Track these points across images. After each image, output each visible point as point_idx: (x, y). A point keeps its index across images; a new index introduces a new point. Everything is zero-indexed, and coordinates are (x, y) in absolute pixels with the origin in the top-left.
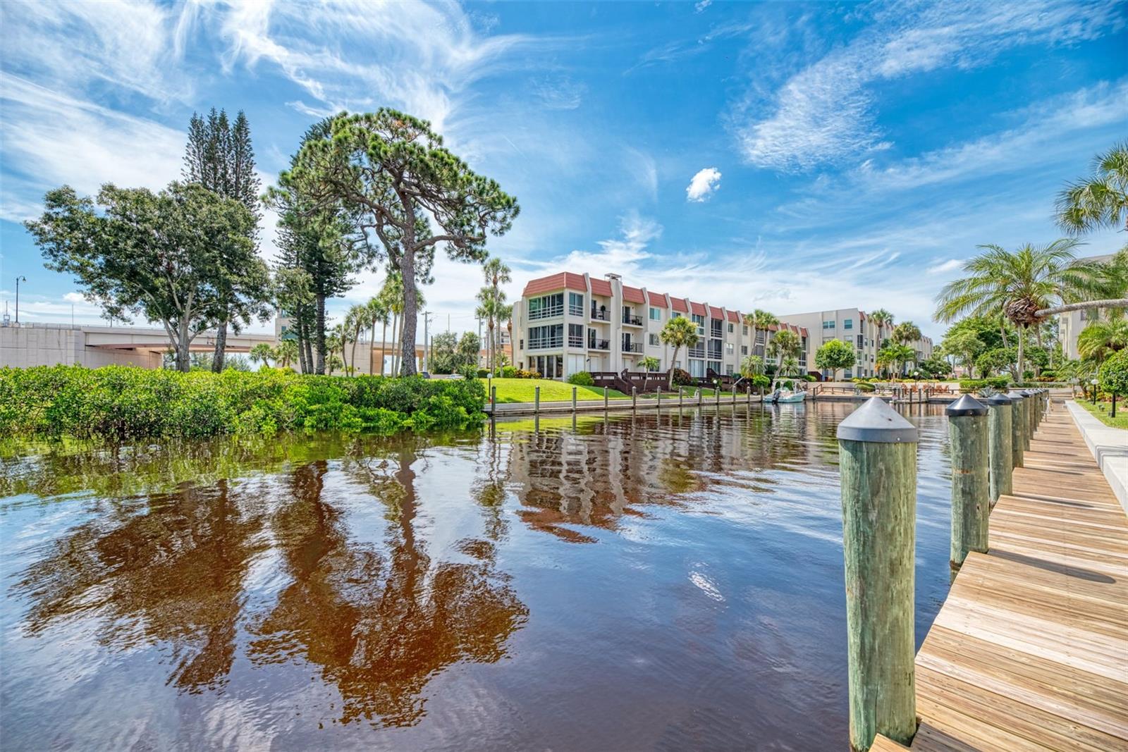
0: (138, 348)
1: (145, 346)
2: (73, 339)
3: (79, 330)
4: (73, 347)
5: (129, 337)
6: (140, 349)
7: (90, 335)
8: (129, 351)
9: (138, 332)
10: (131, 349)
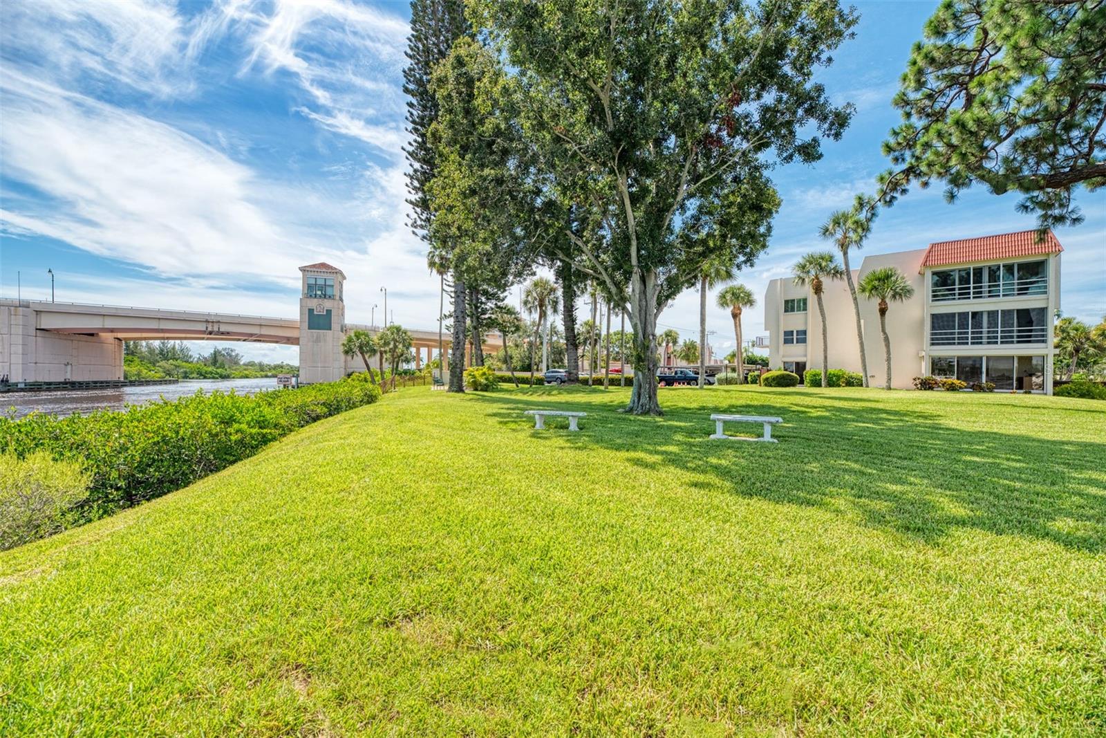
0: (101, 334)
1: (112, 331)
2: (20, 320)
3: (28, 307)
4: (20, 330)
5: (101, 319)
6: (102, 335)
7: (43, 314)
8: (90, 338)
9: (112, 312)
10: (92, 335)
